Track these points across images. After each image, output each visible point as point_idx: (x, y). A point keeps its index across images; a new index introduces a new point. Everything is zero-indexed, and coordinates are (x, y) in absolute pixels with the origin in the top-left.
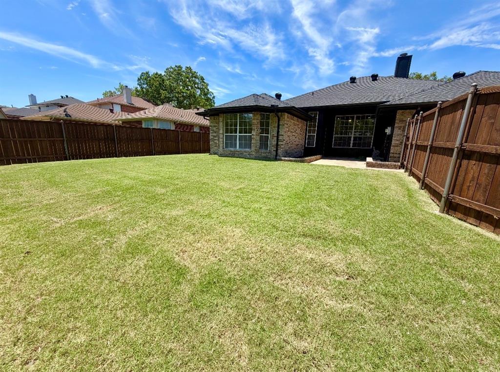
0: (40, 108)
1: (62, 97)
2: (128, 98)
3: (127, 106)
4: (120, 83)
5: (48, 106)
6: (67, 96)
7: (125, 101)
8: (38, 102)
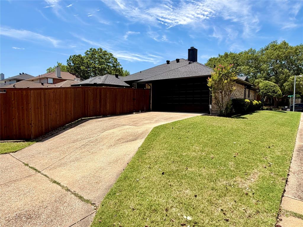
0: (5, 82)
1: (20, 74)
2: (59, 73)
3: (57, 79)
4: (58, 62)
5: (10, 81)
6: (23, 73)
7: (56, 75)
8: (5, 78)
